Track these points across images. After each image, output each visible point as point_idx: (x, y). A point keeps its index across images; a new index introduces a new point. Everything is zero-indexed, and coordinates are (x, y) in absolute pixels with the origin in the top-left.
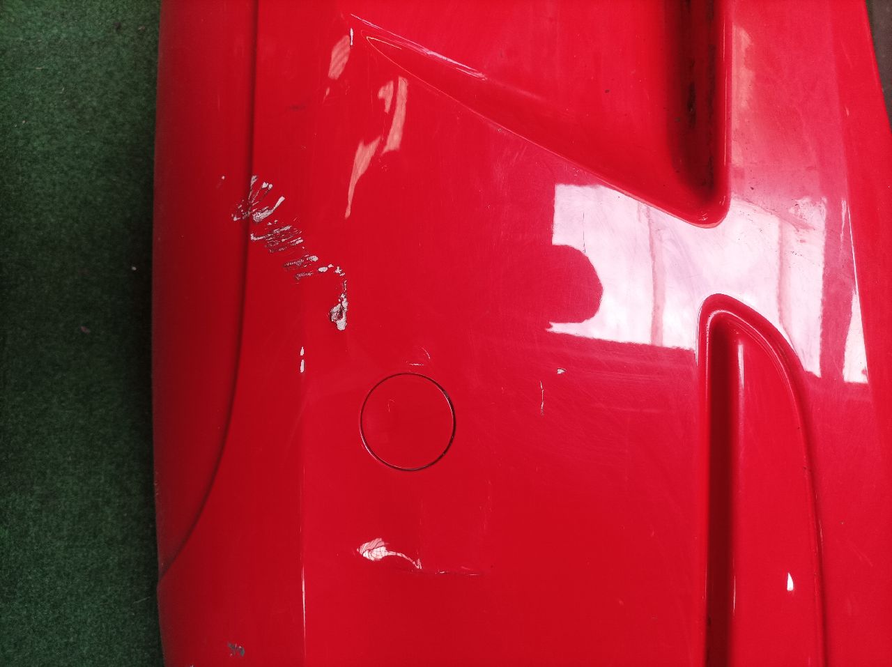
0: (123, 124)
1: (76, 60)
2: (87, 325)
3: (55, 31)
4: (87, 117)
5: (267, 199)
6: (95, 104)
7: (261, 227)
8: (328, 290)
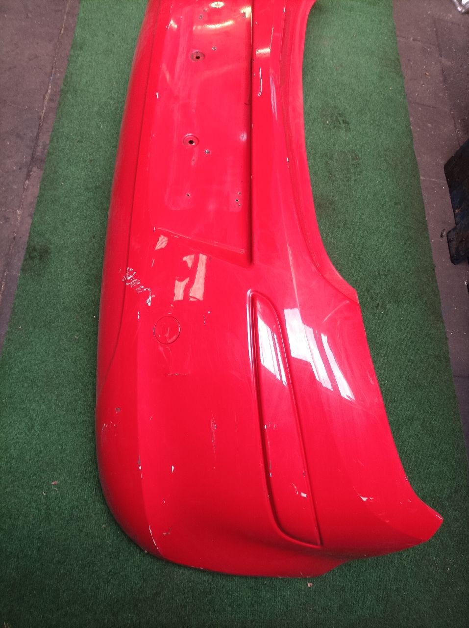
0: (94, 268)
1: (79, 248)
2: (77, 336)
3: (73, 239)
4: (82, 266)
5: (131, 273)
6: (84, 262)
7: (129, 281)
8: (146, 295)
